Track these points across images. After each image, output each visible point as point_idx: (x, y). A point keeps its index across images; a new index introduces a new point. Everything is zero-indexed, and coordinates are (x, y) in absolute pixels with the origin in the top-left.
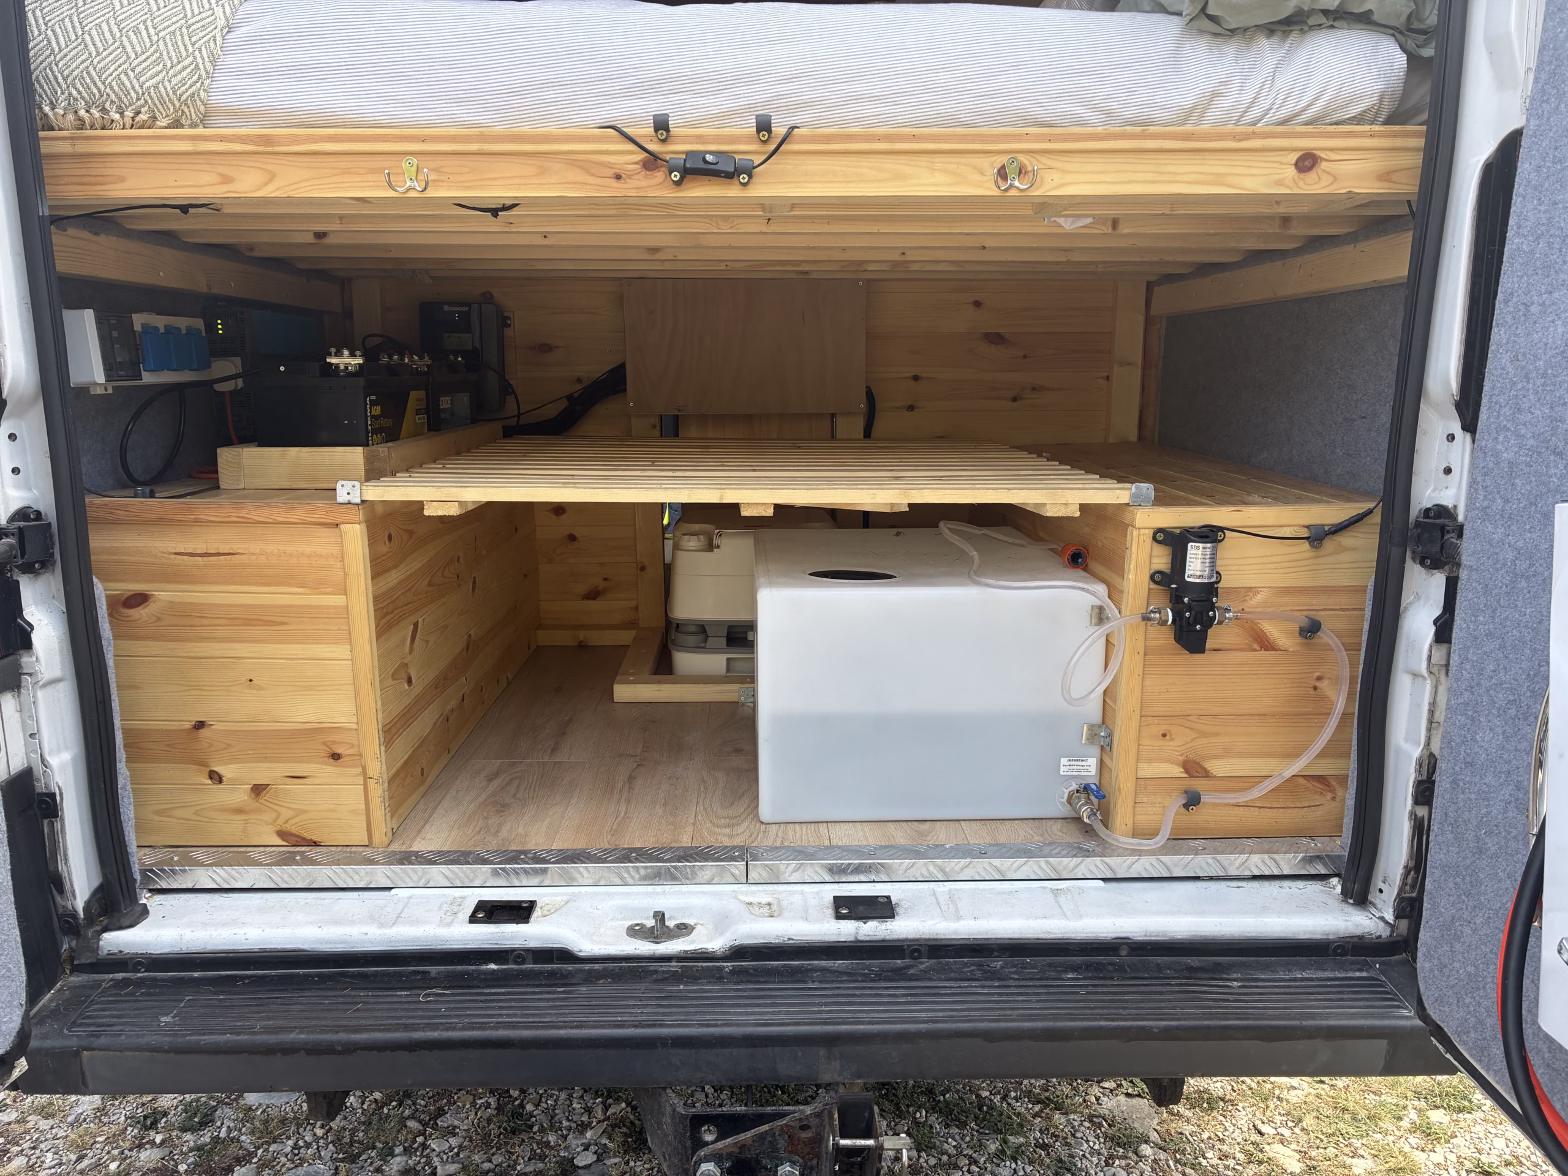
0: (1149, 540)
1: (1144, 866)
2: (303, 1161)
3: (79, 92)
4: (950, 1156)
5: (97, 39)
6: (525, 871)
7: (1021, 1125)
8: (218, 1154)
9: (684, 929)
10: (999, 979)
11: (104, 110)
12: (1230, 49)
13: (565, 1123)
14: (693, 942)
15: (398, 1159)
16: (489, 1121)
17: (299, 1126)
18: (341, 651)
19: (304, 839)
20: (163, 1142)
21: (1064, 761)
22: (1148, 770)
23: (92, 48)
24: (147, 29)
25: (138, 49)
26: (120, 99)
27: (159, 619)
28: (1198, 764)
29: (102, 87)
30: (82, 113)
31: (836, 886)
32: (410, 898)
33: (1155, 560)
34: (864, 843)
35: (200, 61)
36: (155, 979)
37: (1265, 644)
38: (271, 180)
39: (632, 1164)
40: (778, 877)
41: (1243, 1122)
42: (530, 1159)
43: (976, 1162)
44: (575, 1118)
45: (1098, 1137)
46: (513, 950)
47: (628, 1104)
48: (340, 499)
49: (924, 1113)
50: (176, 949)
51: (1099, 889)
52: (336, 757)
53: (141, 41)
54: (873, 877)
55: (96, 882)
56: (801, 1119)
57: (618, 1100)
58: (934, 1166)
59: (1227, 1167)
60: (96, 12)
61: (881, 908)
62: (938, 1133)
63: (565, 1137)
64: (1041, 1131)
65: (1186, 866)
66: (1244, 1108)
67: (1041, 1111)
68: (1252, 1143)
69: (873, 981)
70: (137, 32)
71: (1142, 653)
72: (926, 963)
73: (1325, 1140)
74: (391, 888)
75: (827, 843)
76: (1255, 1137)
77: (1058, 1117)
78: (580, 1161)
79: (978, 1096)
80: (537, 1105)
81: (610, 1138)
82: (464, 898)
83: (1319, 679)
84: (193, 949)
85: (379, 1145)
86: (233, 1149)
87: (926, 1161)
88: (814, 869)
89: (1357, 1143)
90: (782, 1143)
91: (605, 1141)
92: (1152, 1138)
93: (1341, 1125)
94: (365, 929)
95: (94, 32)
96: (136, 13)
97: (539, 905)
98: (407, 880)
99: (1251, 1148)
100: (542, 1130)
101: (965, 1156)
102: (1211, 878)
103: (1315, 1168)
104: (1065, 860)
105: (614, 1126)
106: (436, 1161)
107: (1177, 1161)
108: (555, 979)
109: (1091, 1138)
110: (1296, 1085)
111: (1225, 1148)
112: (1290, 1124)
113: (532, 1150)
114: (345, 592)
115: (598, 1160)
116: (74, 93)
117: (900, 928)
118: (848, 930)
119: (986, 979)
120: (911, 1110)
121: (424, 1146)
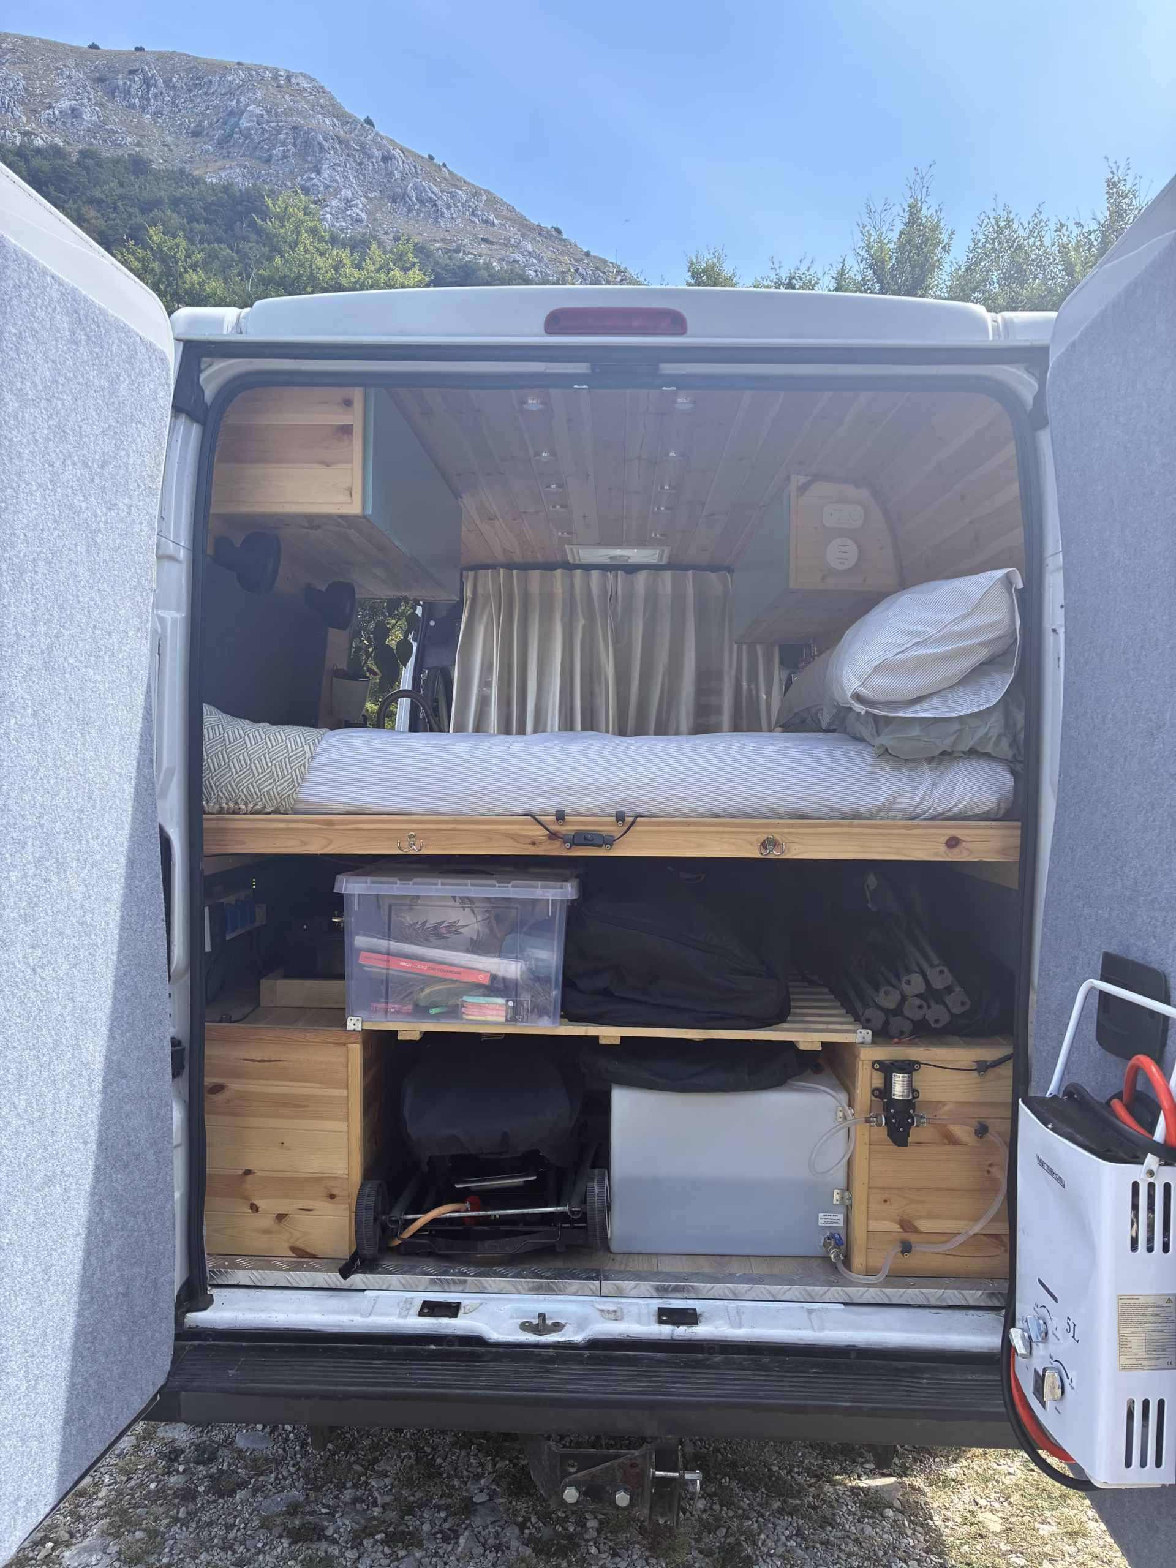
0: (869, 1068)
1: (872, 1294)
2: (284, 1488)
3: (224, 794)
4: (744, 1510)
5: (236, 764)
6: (454, 1281)
7: (799, 1492)
8: (224, 1481)
9: (557, 1327)
10: (766, 1371)
11: (237, 803)
12: (905, 771)
13: (465, 1473)
14: (564, 1335)
15: (349, 1491)
16: (411, 1468)
17: (277, 1464)
18: (342, 1126)
19: (307, 1253)
20: (184, 1471)
21: (821, 1215)
22: (875, 1225)
23: (233, 770)
24: (265, 759)
25: (260, 771)
26: (246, 798)
27: (229, 1101)
28: (910, 1222)
29: (237, 791)
30: (224, 805)
31: (661, 1301)
32: (377, 1297)
33: (874, 1081)
34: (681, 1270)
35: (295, 777)
36: (218, 1346)
37: (951, 1140)
38: (329, 844)
39: (514, 1503)
40: (622, 1293)
41: (966, 1497)
42: (441, 1497)
43: (763, 1516)
44: (472, 1470)
45: (855, 1503)
46: (447, 1336)
47: (511, 1462)
48: (349, 1028)
49: (728, 1480)
50: (232, 1326)
51: (842, 1310)
52: (332, 1196)
53: (262, 765)
54: (685, 1295)
55: (184, 1278)
56: (631, 1459)
57: (502, 1458)
58: (732, 1517)
59: (947, 1527)
60: (236, 748)
61: (690, 1317)
62: (737, 1495)
63: (466, 1483)
64: (814, 1497)
65: (901, 1296)
66: (969, 1487)
67: (816, 1483)
68: (969, 1511)
69: (682, 1367)
70: (260, 760)
71: (868, 1143)
72: (718, 1358)
73: (1024, 1511)
74: (364, 1290)
75: (656, 1269)
76: (973, 1507)
77: (827, 1488)
78: (476, 1499)
79: (770, 1470)
80: (445, 1460)
81: (498, 1485)
82: (412, 1298)
83: (991, 1165)
84: (243, 1326)
85: (335, 1481)
86: (234, 1478)
87: (727, 1514)
88: (646, 1287)
89: (1047, 1513)
90: (619, 1475)
91: (494, 1487)
92: (895, 1505)
93: (1039, 1501)
94: (352, 1318)
95: (235, 761)
96: (260, 749)
97: (463, 1305)
98: (376, 1284)
99: (968, 1515)
100: (449, 1477)
101: (755, 1511)
102: (920, 1306)
103: (1011, 1529)
104: (817, 1288)
105: (501, 1477)
106: (376, 1494)
107: (910, 1521)
108: (475, 1357)
109: (850, 1503)
110: (1013, 1472)
111: (948, 1514)
112: (1001, 1499)
113: (442, 1490)
114: (347, 1087)
115: (490, 1500)
116: (221, 795)
117: (702, 1331)
118: (666, 1331)
119: (758, 1370)
120: (718, 1476)
121: (366, 1483)
